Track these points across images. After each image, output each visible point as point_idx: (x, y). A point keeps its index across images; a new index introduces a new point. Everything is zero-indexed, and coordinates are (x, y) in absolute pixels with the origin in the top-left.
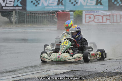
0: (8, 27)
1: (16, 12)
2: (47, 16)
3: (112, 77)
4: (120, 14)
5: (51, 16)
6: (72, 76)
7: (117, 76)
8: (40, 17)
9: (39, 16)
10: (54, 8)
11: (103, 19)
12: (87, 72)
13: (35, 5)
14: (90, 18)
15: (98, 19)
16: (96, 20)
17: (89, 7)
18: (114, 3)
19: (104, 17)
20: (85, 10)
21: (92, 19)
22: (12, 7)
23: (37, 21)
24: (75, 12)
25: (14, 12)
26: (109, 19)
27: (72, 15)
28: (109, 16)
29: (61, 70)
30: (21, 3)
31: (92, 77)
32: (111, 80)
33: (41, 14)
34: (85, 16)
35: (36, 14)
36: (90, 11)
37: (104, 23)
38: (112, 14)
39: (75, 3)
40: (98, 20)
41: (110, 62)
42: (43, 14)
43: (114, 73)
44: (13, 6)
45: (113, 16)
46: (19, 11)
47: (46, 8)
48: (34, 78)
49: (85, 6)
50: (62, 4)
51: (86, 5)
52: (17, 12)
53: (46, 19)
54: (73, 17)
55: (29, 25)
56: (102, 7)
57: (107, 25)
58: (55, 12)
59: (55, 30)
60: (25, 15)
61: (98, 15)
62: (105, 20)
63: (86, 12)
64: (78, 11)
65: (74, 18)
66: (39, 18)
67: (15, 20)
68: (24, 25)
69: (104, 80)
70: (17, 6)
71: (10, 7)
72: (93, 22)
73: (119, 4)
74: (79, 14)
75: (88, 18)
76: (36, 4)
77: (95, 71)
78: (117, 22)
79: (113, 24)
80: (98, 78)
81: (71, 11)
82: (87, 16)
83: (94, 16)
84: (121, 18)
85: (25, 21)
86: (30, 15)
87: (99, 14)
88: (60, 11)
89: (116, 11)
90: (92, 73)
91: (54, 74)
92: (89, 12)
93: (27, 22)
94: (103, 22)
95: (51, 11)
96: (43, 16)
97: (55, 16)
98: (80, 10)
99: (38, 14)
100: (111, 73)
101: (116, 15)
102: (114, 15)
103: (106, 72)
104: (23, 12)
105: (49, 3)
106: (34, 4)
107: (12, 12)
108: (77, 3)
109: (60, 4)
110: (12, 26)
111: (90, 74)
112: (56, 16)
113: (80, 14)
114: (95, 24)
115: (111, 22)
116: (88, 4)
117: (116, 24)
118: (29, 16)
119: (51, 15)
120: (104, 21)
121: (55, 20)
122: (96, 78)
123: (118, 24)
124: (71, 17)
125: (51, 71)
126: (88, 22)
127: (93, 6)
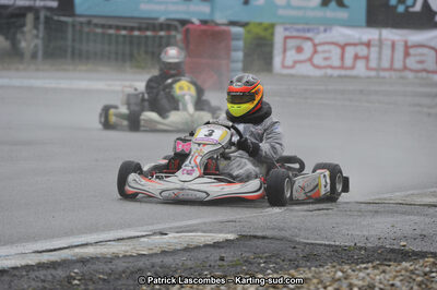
1: (37, 18)
2: (147, 37)
3: (389, 266)
4: (406, 42)
5: (161, 37)
7: (404, 264)
8: (120, 39)
9: (117, 36)
10: (172, 8)
11: (342, 58)
12: (299, 243)
14: (299, 50)
15: (327, 55)
17: (299, 13)
19: (348, 49)
20: (282, 24)
21: (306, 55)
24: (248, 28)
25: (30, 17)
26: (363, 58)
27: (238, 39)
28: (368, 45)
31: (318, 263)
32: (387, 277)
33: (125, 28)
34: (282, 45)
35: (110, 27)
36: (300, 27)
38: (380, 40)
40: (326, 59)
41: (376, 212)
42: (132, 29)
43: (393, 251)
45: (381, 45)
46: (49, 14)
49: (283, 8)
52: (42, 19)
53: (143, 48)
54: (241, 43)
55: (84, 68)
56: (342, 14)
58: (176, 23)
61: (329, 40)
63: (286, 29)
64: (260, 24)
65: (245, 48)
66: (117, 42)
67: (32, 45)
73: (407, 7)
74: (263, 34)
75: (293, 52)
79: (382, 74)
81: (232, 23)
82: (291, 43)
83: (315, 45)
84: (407, 54)
85: (69, 54)
86: (86, 30)
87: (334, 40)
88: (196, 22)
89: (394, 31)
91: (182, 247)
92: (298, 30)
93: (77, 57)
95: (162, 19)
96: (132, 37)
97: (175, 37)
98: (266, 21)
99: (118, 28)
100: (381, 254)
101: (389, 43)
102: (385, 43)
103: (365, 249)
104: (62, 18)
107: (24, 15)
110: (21, 67)
111: (307, 252)
112: (179, 37)
113: (267, 34)
114: (318, 73)
118: (84, 36)
119: (162, 33)
120: (345, 65)
122: (334, 267)
123: (402, 78)
124: (234, 43)
125: (170, 235)
126: (291, 64)
127: (313, 9)
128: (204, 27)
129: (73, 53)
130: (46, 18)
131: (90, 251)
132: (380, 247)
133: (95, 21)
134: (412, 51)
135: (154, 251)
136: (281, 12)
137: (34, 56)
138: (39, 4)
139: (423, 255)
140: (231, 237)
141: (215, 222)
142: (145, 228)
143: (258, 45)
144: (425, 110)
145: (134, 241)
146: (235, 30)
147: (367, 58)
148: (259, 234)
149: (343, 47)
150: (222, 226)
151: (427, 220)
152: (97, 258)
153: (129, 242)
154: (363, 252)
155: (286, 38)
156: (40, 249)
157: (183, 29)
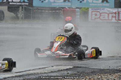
0: (15, 22)
2: (53, 12)
3: (114, 74)
6: (75, 72)
9: (45, 12)
10: (60, 4)
11: (108, 17)
12: (90, 68)
13: (41, 1)
14: (96, 15)
15: (104, 16)
16: (101, 17)
19: (110, 14)
20: (91, 8)
21: (98, 16)
22: (18, 2)
24: (81, 9)
25: (21, 8)
28: (115, 13)
29: (64, 66)
31: (95, 74)
32: (113, 77)
33: (47, 10)
34: (91, 14)
35: (43, 10)
36: (96, 8)
37: (110, 20)
38: (118, 12)
40: (104, 17)
41: (113, 59)
42: (49, 10)
43: (116, 70)
44: (20, 2)
45: (119, 13)
47: (52, 4)
48: (36, 74)
51: (93, 3)
54: (79, 13)
55: (36, 21)
56: (108, 5)
57: (113, 22)
58: (62, 8)
60: (32, 11)
61: (104, 12)
63: (92, 9)
64: (85, 8)
67: (21, 16)
68: (31, 21)
69: (106, 77)
71: (17, 2)
72: (99, 19)
74: (85, 11)
75: (94, 15)
77: (98, 68)
79: (119, 21)
80: (101, 75)
81: (77, 8)
82: (94, 13)
83: (100, 14)
86: (36, 11)
87: (105, 12)
88: (67, 8)
90: (95, 70)
91: (57, 70)
92: (95, 9)
94: (108, 20)
95: (58, 7)
96: (49, 12)
99: (45, 10)
100: (113, 71)
104: (29, 8)
107: (19, 7)
110: (18, 21)
111: (92, 71)
112: (62, 12)
113: (87, 11)
114: (101, 21)
115: (117, 19)
116: (94, 1)
119: (57, 11)
120: (109, 19)
121: (62, 16)
122: (98, 75)
125: (54, 67)
126: (94, 19)
127: (99, 3)
129: (33, 17)
130: (25, 7)
132: (113, 69)
133: (39, 8)
135: (50, 71)
136: (90, 4)
137: (22, 18)
138: (23, 4)
140: (71, 67)
145: (44, 69)
147: (115, 17)
148: (79, 66)
149: (108, 14)
154: (108, 71)
156: (17, 72)
157: (63, 10)
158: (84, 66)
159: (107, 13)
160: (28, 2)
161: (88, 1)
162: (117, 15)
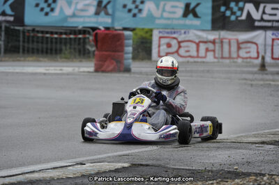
2: (70, 39)
3: (227, 182)
4: (237, 40)
5: (80, 38)
7: (236, 180)
8: (54, 40)
9: (52, 39)
10: (87, 20)
11: (198, 50)
12: (169, 168)
13: (43, 13)
14: (169, 45)
15: (186, 49)
16: (182, 51)
17: (169, 22)
18: (224, 13)
19: (201, 45)
20: (158, 29)
21: (174, 49)
23: (47, 49)
24: (135, 32)
26: (211, 51)
27: (129, 39)
28: (214, 42)
29: (109, 162)
30: (11, 6)
33: (56, 33)
34: (157, 42)
35: (47, 33)
36: (169, 30)
38: (219, 38)
39: (135, 11)
40: (188, 51)
41: (219, 148)
42: (61, 34)
43: (229, 172)
45: (222, 42)
46: (7, 25)
47: (69, 20)
49: (159, 18)
50: (107, 14)
51: (162, 17)
52: (3, 28)
53: (68, 46)
54: (131, 42)
55: (31, 59)
56: (196, 22)
57: (207, 63)
58: (91, 31)
59: (89, 72)
60: (21, 35)
61: (187, 39)
62: (202, 52)
63: (160, 32)
64: (143, 29)
65: (133, 44)
66: (52, 42)
68: (18, 58)
70: (4, 14)
72: (176, 55)
73: (237, 17)
74: (144, 35)
75: (165, 47)
76: (47, 10)
77: (187, 168)
78: (230, 58)
79: (221, 60)
80: (197, 183)
81: (125, 29)
82: (164, 41)
83: (179, 43)
84: (239, 48)
85: (21, 48)
86: (32, 34)
87: (191, 39)
88: (103, 29)
89: (229, 32)
92: (168, 33)
93: (26, 52)
94: (198, 57)
95: (80, 27)
96: (61, 39)
97: (88, 38)
98: (147, 27)
99: (52, 33)
101: (227, 41)
102: (224, 41)
103: (212, 172)
104: (16, 28)
105: (76, 9)
106: (42, 9)
108: (140, 11)
109: (102, 13)
112: (91, 38)
113: (148, 35)
114: (181, 60)
115: (217, 55)
116: (165, 15)
117: (228, 61)
118: (31, 39)
119: (80, 36)
120: (200, 55)
121: (90, 48)
122: (191, 183)
123: (234, 62)
124: (126, 42)
125: (87, 165)
126: (164, 54)
127: (178, 19)
128: (107, 32)
129: (24, 50)
130: (6, 27)
131: (36, 176)
132: (222, 170)
133: (37, 29)
134: (242, 46)
135: (78, 175)
136: (158, 22)
138: (2, 18)
139: (248, 174)
140: (126, 165)
141: (116, 156)
142: (70, 161)
143: (142, 43)
144: (249, 82)
145: (64, 169)
146: (127, 33)
147: (214, 51)
148: (143, 163)
149: (198, 45)
150: (120, 158)
151: (251, 152)
152: (40, 180)
153: (60, 170)
154: (210, 173)
155: (160, 38)
156: (3, 175)
157: (93, 33)
158: (154, 162)
159: (195, 42)
160: (12, 13)
161: (151, 14)
162: (218, 46)
